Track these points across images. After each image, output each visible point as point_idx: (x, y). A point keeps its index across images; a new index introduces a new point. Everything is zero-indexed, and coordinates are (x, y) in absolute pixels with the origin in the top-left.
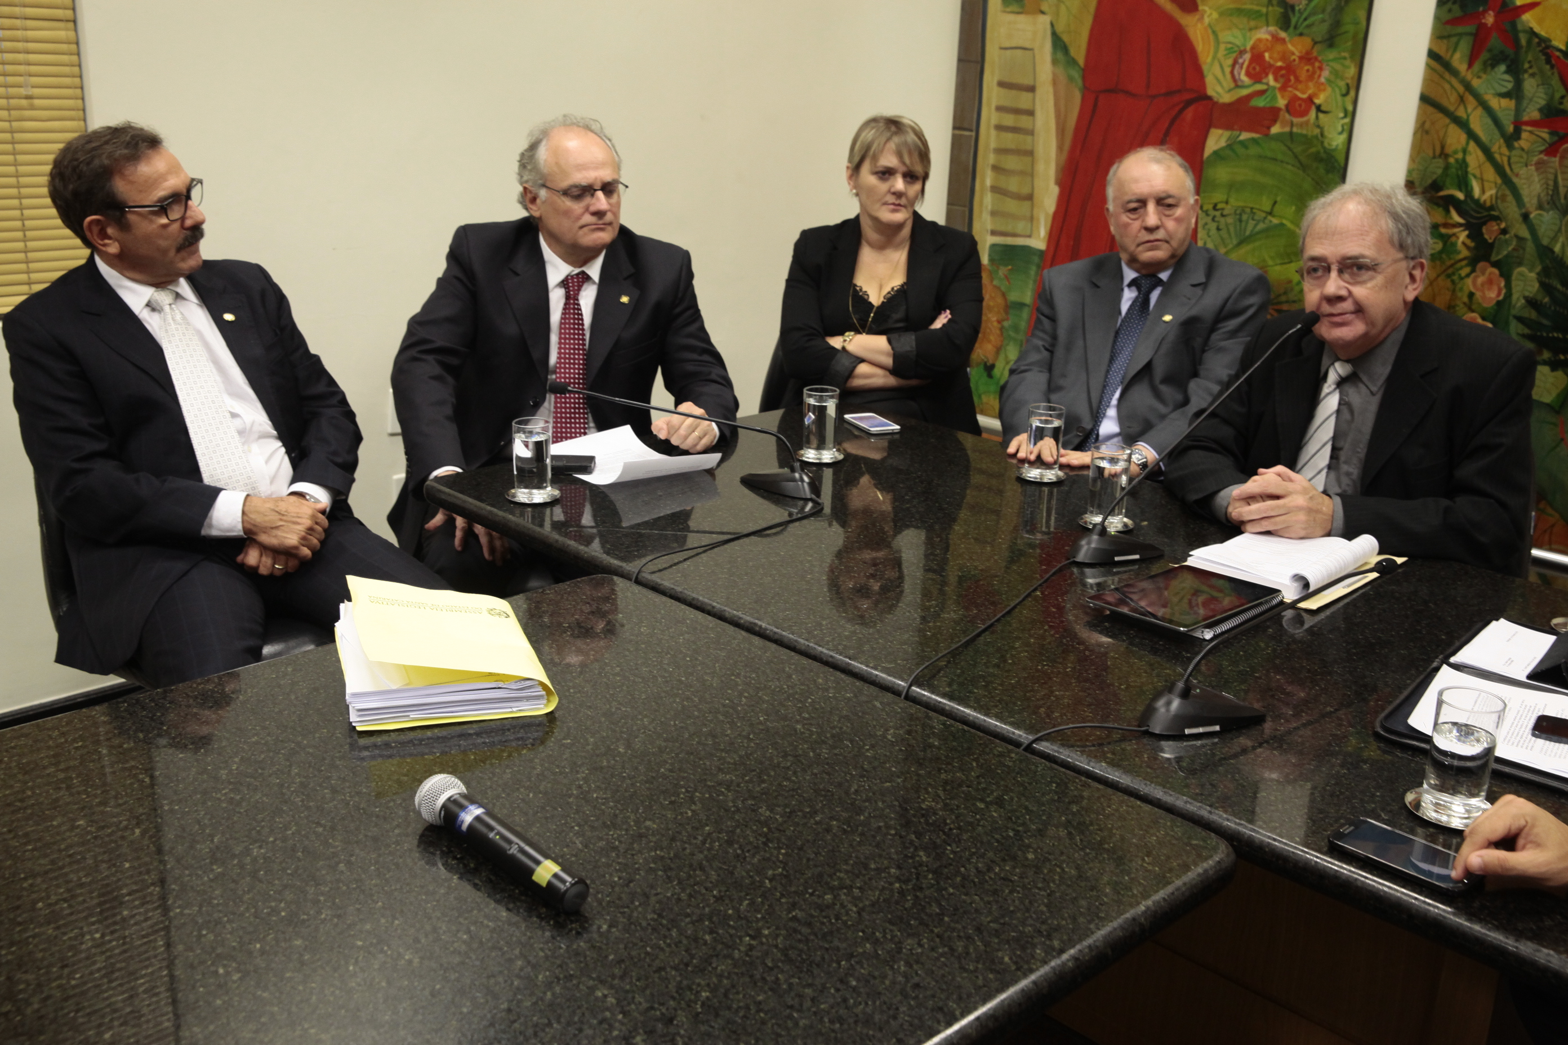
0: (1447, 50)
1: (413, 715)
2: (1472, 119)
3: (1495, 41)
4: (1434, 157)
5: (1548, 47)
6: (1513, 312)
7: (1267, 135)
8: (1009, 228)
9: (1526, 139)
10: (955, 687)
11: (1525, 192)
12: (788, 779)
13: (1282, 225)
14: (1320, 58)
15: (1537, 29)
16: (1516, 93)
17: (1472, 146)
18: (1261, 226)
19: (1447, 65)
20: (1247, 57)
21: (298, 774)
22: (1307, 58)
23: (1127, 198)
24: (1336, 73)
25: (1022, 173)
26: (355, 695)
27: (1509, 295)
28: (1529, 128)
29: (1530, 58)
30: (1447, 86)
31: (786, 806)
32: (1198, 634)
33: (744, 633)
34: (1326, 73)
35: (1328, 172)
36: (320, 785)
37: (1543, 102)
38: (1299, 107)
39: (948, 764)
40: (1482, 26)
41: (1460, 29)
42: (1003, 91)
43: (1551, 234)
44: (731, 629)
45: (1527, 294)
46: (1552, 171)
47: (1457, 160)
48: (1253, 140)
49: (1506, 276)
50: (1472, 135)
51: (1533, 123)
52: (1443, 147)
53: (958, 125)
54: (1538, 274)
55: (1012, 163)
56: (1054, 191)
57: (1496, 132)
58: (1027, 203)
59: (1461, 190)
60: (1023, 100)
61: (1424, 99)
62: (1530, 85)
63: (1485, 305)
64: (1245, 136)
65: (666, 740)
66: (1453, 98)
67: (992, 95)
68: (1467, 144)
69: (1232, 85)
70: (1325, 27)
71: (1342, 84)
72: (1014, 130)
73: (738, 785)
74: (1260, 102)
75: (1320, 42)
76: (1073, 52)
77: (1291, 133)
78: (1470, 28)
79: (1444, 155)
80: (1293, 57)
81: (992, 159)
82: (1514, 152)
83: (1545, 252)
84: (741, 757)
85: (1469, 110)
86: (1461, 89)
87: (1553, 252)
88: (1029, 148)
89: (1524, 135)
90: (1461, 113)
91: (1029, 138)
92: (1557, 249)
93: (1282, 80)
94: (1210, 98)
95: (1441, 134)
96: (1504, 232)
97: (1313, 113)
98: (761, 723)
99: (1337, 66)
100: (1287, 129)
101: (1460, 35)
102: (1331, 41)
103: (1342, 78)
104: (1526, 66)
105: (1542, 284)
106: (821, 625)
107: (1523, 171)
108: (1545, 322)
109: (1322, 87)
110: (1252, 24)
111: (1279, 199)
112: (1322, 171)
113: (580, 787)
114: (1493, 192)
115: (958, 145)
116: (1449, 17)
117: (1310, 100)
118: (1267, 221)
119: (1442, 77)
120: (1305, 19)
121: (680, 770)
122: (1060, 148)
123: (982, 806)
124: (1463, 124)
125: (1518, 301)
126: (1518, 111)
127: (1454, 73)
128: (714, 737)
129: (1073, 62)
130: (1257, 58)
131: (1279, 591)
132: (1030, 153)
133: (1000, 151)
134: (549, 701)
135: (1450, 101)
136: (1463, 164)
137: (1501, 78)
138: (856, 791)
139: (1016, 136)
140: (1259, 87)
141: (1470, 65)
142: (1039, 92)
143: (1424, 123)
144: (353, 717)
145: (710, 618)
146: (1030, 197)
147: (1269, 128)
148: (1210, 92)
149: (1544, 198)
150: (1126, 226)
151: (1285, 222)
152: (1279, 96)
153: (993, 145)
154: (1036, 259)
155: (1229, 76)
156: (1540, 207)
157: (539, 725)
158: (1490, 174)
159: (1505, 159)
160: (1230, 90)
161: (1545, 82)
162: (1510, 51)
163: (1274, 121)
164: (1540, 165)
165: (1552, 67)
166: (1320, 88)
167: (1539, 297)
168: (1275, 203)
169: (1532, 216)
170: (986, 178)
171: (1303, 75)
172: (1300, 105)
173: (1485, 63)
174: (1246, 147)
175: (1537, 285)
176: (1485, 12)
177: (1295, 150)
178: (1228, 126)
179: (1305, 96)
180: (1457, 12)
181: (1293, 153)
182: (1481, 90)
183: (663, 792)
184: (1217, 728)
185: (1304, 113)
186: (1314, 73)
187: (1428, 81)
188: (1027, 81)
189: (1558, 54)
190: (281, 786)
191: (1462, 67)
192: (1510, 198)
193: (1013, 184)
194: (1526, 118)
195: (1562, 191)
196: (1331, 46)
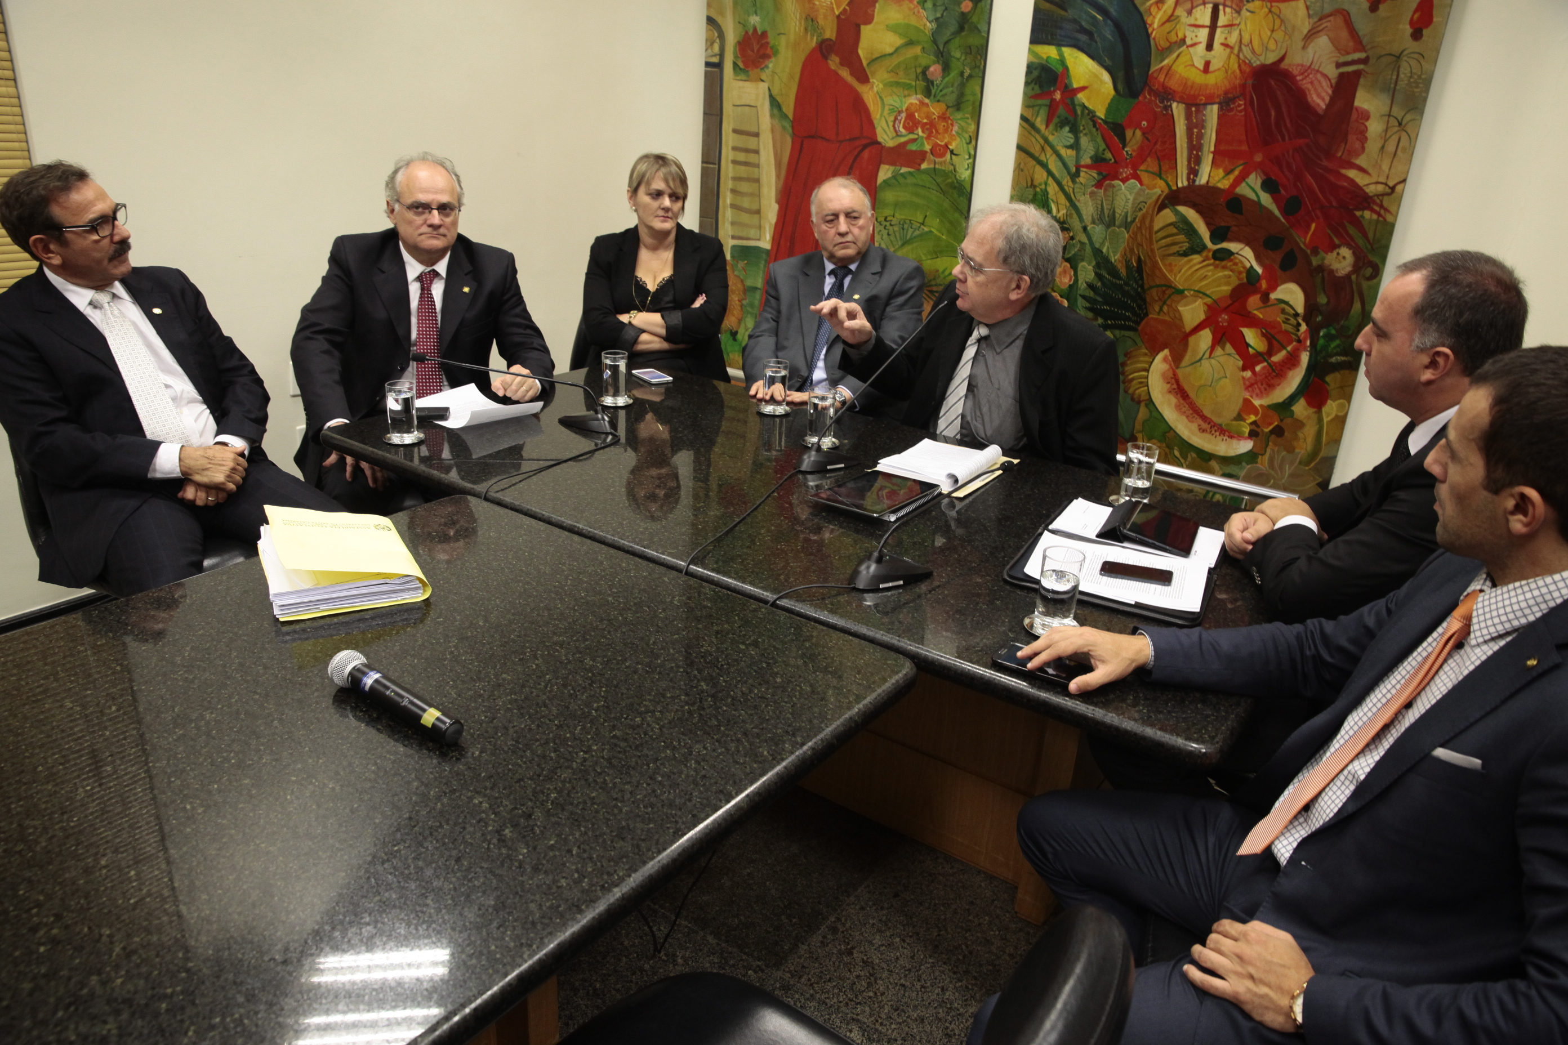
0: (1033, 116)
1: (322, 607)
2: (1049, 162)
3: (1061, 111)
4: (1027, 188)
5: (1094, 116)
6: (1079, 292)
7: (919, 170)
8: (744, 234)
9: (1083, 177)
10: (720, 563)
11: (1084, 212)
12: (605, 637)
13: (931, 232)
14: (951, 118)
15: (1087, 104)
16: (1075, 146)
17: (1050, 180)
18: (917, 233)
19: (1033, 126)
20: (904, 115)
21: (237, 657)
22: (943, 117)
23: (825, 213)
24: (962, 128)
25: (752, 195)
26: (276, 595)
27: (1076, 281)
28: (1085, 170)
29: (1083, 122)
30: (1034, 140)
31: (604, 656)
32: (886, 518)
33: (566, 533)
34: (956, 128)
35: (960, 196)
36: (255, 664)
37: (1092, 153)
38: (939, 151)
39: (718, 619)
40: (1053, 100)
41: (1040, 102)
42: (735, 135)
43: (1101, 241)
44: (557, 531)
45: (1087, 280)
46: (1100, 198)
47: (1041, 190)
48: (910, 173)
49: (1074, 268)
50: (1050, 173)
51: (1087, 167)
52: (1032, 181)
53: (706, 160)
54: (1093, 267)
55: (744, 187)
56: (775, 207)
57: (1065, 171)
58: (756, 216)
60: (751, 143)
61: (1020, 148)
62: (1084, 141)
63: (1063, 287)
64: (904, 170)
65: (513, 614)
66: (1038, 147)
67: (729, 140)
68: (1048, 179)
69: (894, 134)
70: (954, 97)
71: (967, 136)
72: (746, 164)
73: (569, 644)
74: (913, 147)
75: (951, 107)
76: (784, 110)
77: (935, 168)
78: (1046, 102)
79: (1033, 186)
80: (934, 117)
81: (730, 184)
82: (1077, 186)
83: (1097, 252)
84: (569, 623)
85: (1048, 156)
86: (1042, 142)
87: (1102, 253)
88: (756, 177)
89: (1082, 174)
90: (1043, 158)
91: (756, 170)
92: (1104, 250)
93: (927, 132)
94: (879, 143)
95: (1031, 171)
96: (1072, 238)
98: (582, 598)
99: (963, 124)
100: (932, 166)
101: (1040, 106)
102: (958, 106)
103: (966, 132)
104: (1081, 128)
105: (1096, 274)
106: (622, 524)
107: (1082, 198)
108: (1099, 299)
109: (954, 138)
110: (906, 92)
111: (928, 214)
112: (955, 195)
113: (452, 652)
114: (1065, 211)
115: (705, 174)
116: (1033, 93)
117: (946, 146)
118: (920, 230)
119: (1030, 133)
120: (941, 91)
121: (525, 635)
122: (778, 176)
123: (743, 647)
124: (1044, 166)
125: (1082, 285)
126: (1078, 158)
127: (1038, 131)
128: (549, 610)
129: (784, 116)
130: (910, 116)
131: (938, 486)
132: (757, 181)
133: (735, 179)
134: (425, 591)
135: (1036, 150)
136: (1045, 193)
137: (1066, 136)
138: (654, 642)
139: (747, 168)
140: (912, 136)
141: (1047, 126)
142: (762, 137)
143: (1020, 164)
144: (276, 612)
145: (541, 523)
146: (758, 212)
147: (920, 165)
148: (880, 139)
149: (1095, 217)
150: (826, 232)
151: (932, 230)
153: (731, 175)
154: (764, 256)
155: (892, 128)
156: (1093, 222)
157: (419, 608)
158: (1062, 199)
159: (1071, 190)
160: (893, 138)
161: (1093, 140)
162: (1071, 118)
163: (923, 160)
164: (1092, 194)
165: (1097, 130)
166: (952, 137)
167: (1095, 283)
168: (926, 217)
169: (1089, 228)
170: (727, 198)
171: (941, 129)
173: (1056, 125)
174: (905, 178)
175: (1093, 274)
176: (1055, 91)
177: (938, 181)
178: (892, 163)
179: (943, 144)
180: (1037, 90)
181: (936, 183)
182: (1055, 143)
183: (514, 652)
184: (901, 582)
185: (943, 155)
186: (948, 127)
187: (1021, 136)
188: (754, 129)
189: (1100, 121)
190: (224, 666)
191: (1042, 127)
192: (1075, 216)
193: (746, 203)
194: (1083, 163)
195: (1106, 212)
196: (958, 109)
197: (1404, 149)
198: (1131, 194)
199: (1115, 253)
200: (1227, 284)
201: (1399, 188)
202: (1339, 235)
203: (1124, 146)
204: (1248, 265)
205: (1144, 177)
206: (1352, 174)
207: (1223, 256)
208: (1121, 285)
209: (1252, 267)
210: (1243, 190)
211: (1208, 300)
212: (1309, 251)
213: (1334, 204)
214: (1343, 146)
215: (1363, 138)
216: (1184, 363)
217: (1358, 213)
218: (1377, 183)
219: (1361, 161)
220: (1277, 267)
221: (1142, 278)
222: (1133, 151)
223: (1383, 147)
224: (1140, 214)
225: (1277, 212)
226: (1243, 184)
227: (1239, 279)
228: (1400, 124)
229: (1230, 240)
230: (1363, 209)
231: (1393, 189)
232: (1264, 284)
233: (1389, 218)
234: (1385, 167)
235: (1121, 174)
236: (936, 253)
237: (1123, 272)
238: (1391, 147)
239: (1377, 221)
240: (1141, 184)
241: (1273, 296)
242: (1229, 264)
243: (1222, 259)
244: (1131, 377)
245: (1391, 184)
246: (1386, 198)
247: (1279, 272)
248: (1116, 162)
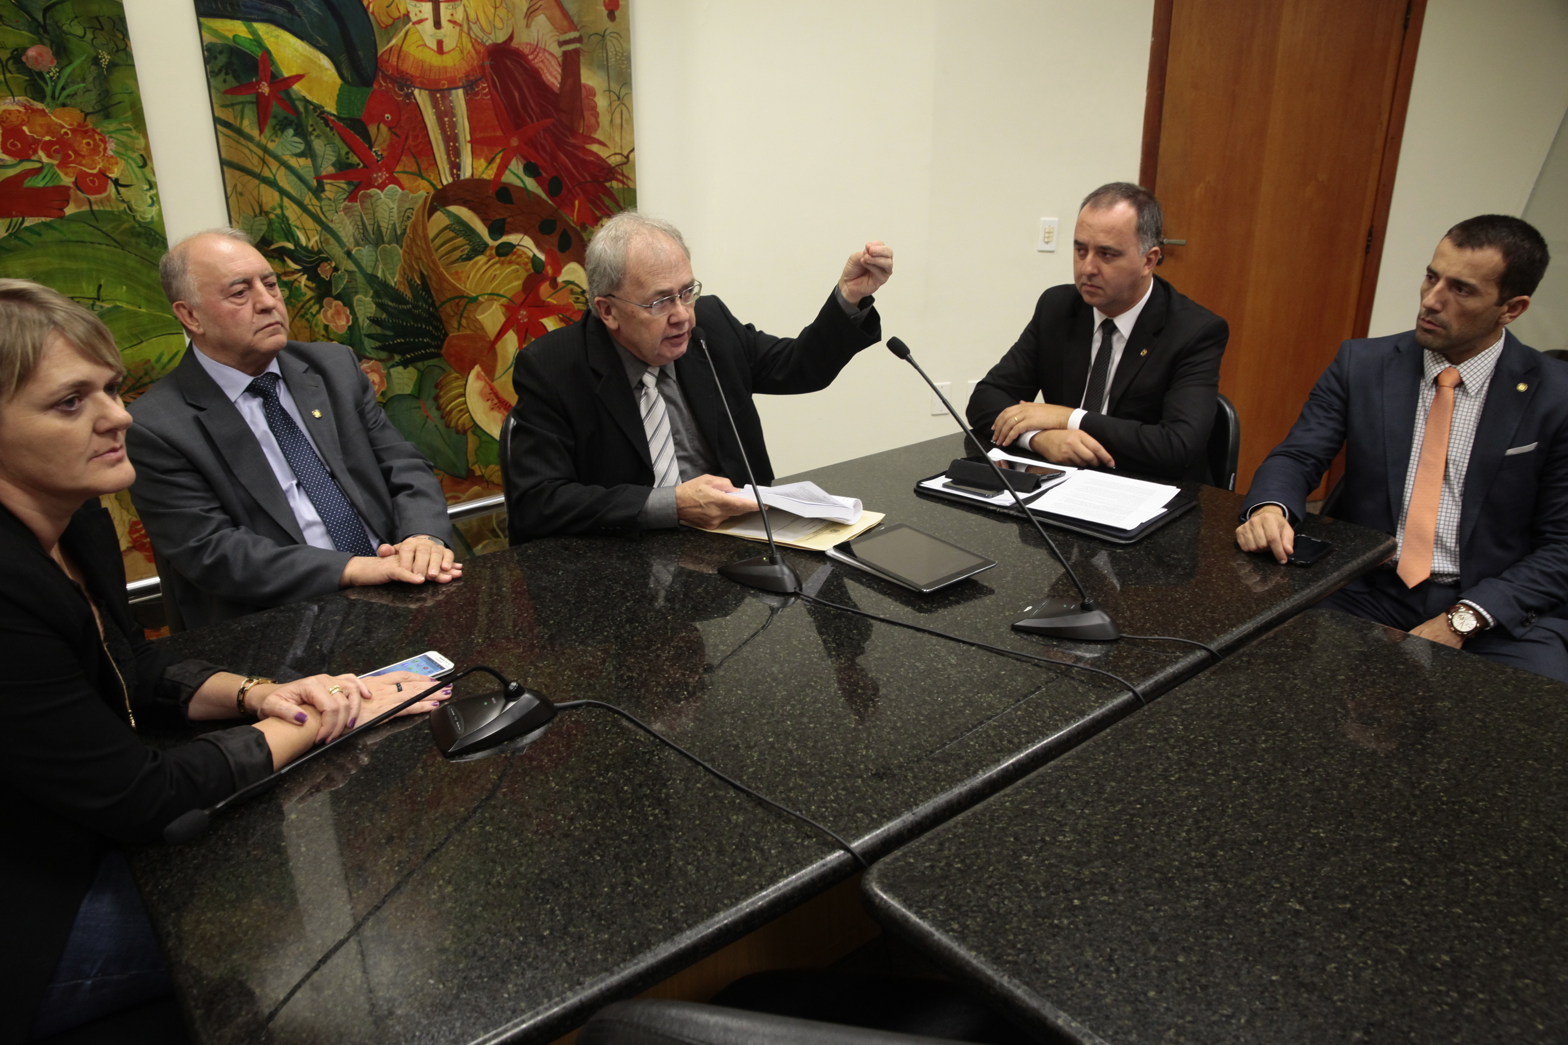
0: (235, 118)
2: (278, 177)
3: (276, 108)
4: (256, 216)
5: (323, 112)
6: (363, 332)
7: (62, 217)
9: (330, 189)
11: (342, 234)
13: (117, 307)
14: (99, 130)
15: (309, 97)
16: (308, 152)
17: (286, 201)
19: (239, 132)
22: (80, 130)
23: (227, 281)
24: (123, 145)
27: (356, 320)
28: (329, 181)
29: (311, 122)
30: (246, 151)
34: (111, 146)
35: (151, 246)
37: (334, 159)
38: (91, 184)
40: (260, 96)
41: (241, 98)
43: (373, 264)
45: (369, 315)
46: (357, 213)
47: (277, 215)
48: (43, 223)
49: (349, 304)
50: (283, 192)
51: (331, 177)
52: (261, 206)
54: (372, 297)
57: (303, 187)
59: (289, 241)
61: (224, 163)
62: (318, 145)
63: (340, 333)
64: (29, 222)
66: (256, 160)
68: (282, 200)
70: (92, 97)
71: (135, 155)
74: (38, 182)
75: (93, 113)
77: (92, 211)
78: (251, 97)
79: (263, 212)
80: (63, 131)
82: (323, 203)
83: (371, 279)
85: (274, 171)
86: (260, 153)
87: (378, 278)
89: (327, 187)
90: (266, 173)
92: (379, 274)
93: (59, 156)
95: (255, 193)
96: (336, 269)
97: (111, 189)
99: (123, 137)
100: (86, 208)
101: (243, 103)
102: (105, 111)
103: (134, 150)
104: (310, 129)
105: (378, 305)
107: (335, 217)
108: (389, 333)
109: (113, 161)
111: (102, 282)
112: (143, 245)
114: (317, 238)
116: (227, 87)
117: (103, 175)
118: (96, 308)
119: (238, 142)
120: (63, 89)
124: (273, 184)
125: (364, 323)
126: (316, 168)
127: (250, 138)
130: (16, 133)
135: (253, 163)
136: (284, 219)
137: (291, 141)
140: (28, 166)
141: (261, 131)
143: (236, 185)
147: (61, 209)
149: (358, 237)
150: (233, 314)
151: (118, 304)
152: (62, 175)
156: (357, 244)
158: (310, 223)
159: (318, 209)
161: (329, 142)
162: (292, 117)
163: (67, 202)
164: (347, 210)
165: (332, 129)
166: (110, 161)
167: (378, 316)
168: (100, 286)
169: (353, 252)
171: (84, 150)
172: (93, 182)
173: (274, 128)
174: (40, 235)
175: (374, 306)
176: (258, 83)
177: (104, 229)
178: (5, 214)
179: (95, 171)
180: (232, 82)
181: (103, 232)
182: (279, 152)
185: (101, 189)
186: (96, 145)
187: (221, 145)
189: (332, 118)
191: (255, 133)
192: (332, 241)
194: (324, 173)
195: (370, 228)
196: (108, 117)
197: (627, 120)
198: (393, 201)
199: (393, 275)
200: (518, 279)
201: (631, 156)
202: (599, 208)
203: (371, 147)
204: (531, 255)
205: (403, 178)
206: (595, 148)
207: (506, 251)
208: (409, 311)
209: (534, 255)
210: (508, 178)
211: (504, 301)
212: (578, 228)
213: (589, 179)
214: (582, 121)
215: (596, 115)
216: (497, 374)
217: (608, 184)
218: (615, 154)
219: (598, 135)
220: (556, 250)
221: (431, 296)
222: (383, 150)
223: (611, 121)
224: (409, 223)
225: (544, 196)
226: (507, 172)
227: (527, 271)
228: (619, 99)
229: (509, 233)
230: (611, 180)
231: (627, 157)
232: (550, 270)
233: (630, 184)
234: (617, 139)
235: (376, 180)
236: (136, 336)
237: (408, 294)
238: (617, 121)
239: (623, 189)
240: (402, 188)
241: (560, 279)
242: (514, 257)
243: (506, 255)
244: (448, 409)
245: (625, 153)
246: (624, 166)
247: (559, 254)
248: (365, 166)
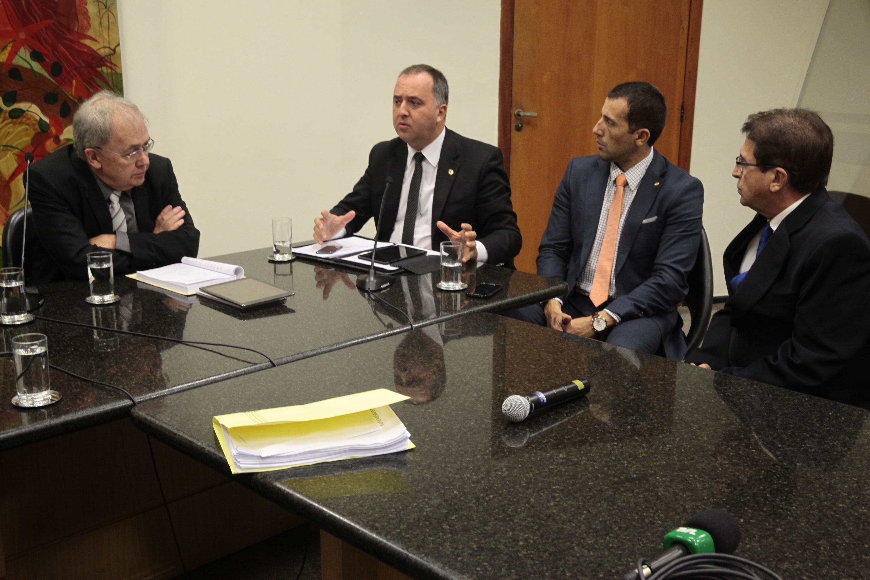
197: (113, 23)
200: (27, 135)
201: (117, 49)
202: (93, 87)
204: (38, 118)
206: (88, 42)
207: (17, 115)
209: (41, 119)
210: (18, 61)
211: (16, 151)
212: (76, 101)
213: (83, 65)
214: (77, 23)
215: (88, 19)
216: (11, 205)
217: (99, 69)
218: (104, 47)
219: (90, 33)
220: (58, 116)
223: (101, 23)
225: (47, 75)
226: (17, 57)
227: (35, 130)
228: (106, 7)
229: (19, 101)
230: (101, 66)
231: (114, 50)
232: (53, 130)
233: (118, 70)
234: (106, 36)
238: (105, 23)
239: (112, 74)
241: (62, 137)
242: (24, 120)
243: (17, 117)
245: (113, 47)
246: (112, 57)
247: (61, 119)
